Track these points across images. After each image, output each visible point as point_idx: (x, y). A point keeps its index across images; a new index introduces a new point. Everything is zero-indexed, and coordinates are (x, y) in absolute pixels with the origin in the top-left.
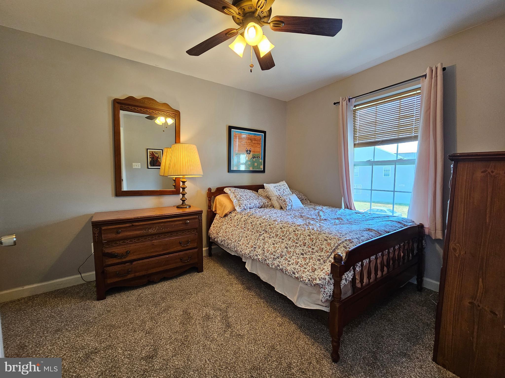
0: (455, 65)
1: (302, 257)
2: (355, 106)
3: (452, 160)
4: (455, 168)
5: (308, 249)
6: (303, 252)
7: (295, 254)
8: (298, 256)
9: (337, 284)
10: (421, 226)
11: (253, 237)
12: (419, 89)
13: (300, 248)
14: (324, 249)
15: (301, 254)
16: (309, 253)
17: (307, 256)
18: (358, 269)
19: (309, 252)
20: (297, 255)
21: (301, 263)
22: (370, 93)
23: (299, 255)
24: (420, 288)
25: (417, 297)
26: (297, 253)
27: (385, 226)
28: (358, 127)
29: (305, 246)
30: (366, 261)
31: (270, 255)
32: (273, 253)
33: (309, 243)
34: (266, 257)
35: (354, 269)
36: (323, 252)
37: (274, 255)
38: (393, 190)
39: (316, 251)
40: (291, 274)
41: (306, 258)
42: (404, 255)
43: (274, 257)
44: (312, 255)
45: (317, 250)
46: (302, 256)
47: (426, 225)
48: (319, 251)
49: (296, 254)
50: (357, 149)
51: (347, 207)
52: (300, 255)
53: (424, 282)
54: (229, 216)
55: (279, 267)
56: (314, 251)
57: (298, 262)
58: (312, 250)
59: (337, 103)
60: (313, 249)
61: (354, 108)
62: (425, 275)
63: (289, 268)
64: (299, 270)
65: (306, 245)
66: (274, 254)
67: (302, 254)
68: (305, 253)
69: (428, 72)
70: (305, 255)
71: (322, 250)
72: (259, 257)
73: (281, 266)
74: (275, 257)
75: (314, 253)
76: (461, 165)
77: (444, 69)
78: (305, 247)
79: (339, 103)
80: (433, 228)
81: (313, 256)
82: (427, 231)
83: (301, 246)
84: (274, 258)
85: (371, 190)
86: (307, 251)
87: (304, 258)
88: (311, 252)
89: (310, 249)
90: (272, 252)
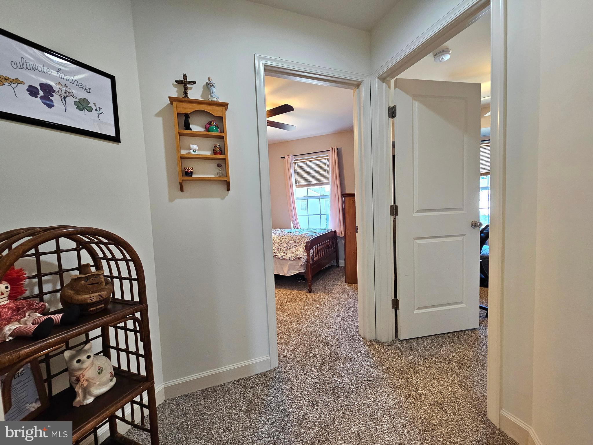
0: (341, 148)
2: (294, 160)
3: (343, 196)
4: (345, 199)
9: (308, 254)
10: (335, 232)
12: (327, 156)
18: (314, 249)
22: (303, 154)
24: (338, 266)
25: (337, 269)
27: (321, 231)
28: (297, 174)
30: (316, 246)
35: (313, 249)
38: (320, 214)
42: (330, 246)
47: (337, 231)
50: (297, 189)
51: (295, 227)
53: (339, 263)
59: (283, 157)
61: (294, 162)
62: (339, 259)
69: (331, 149)
76: (346, 198)
77: (337, 149)
79: (285, 157)
80: (340, 232)
82: (338, 235)
85: (308, 215)
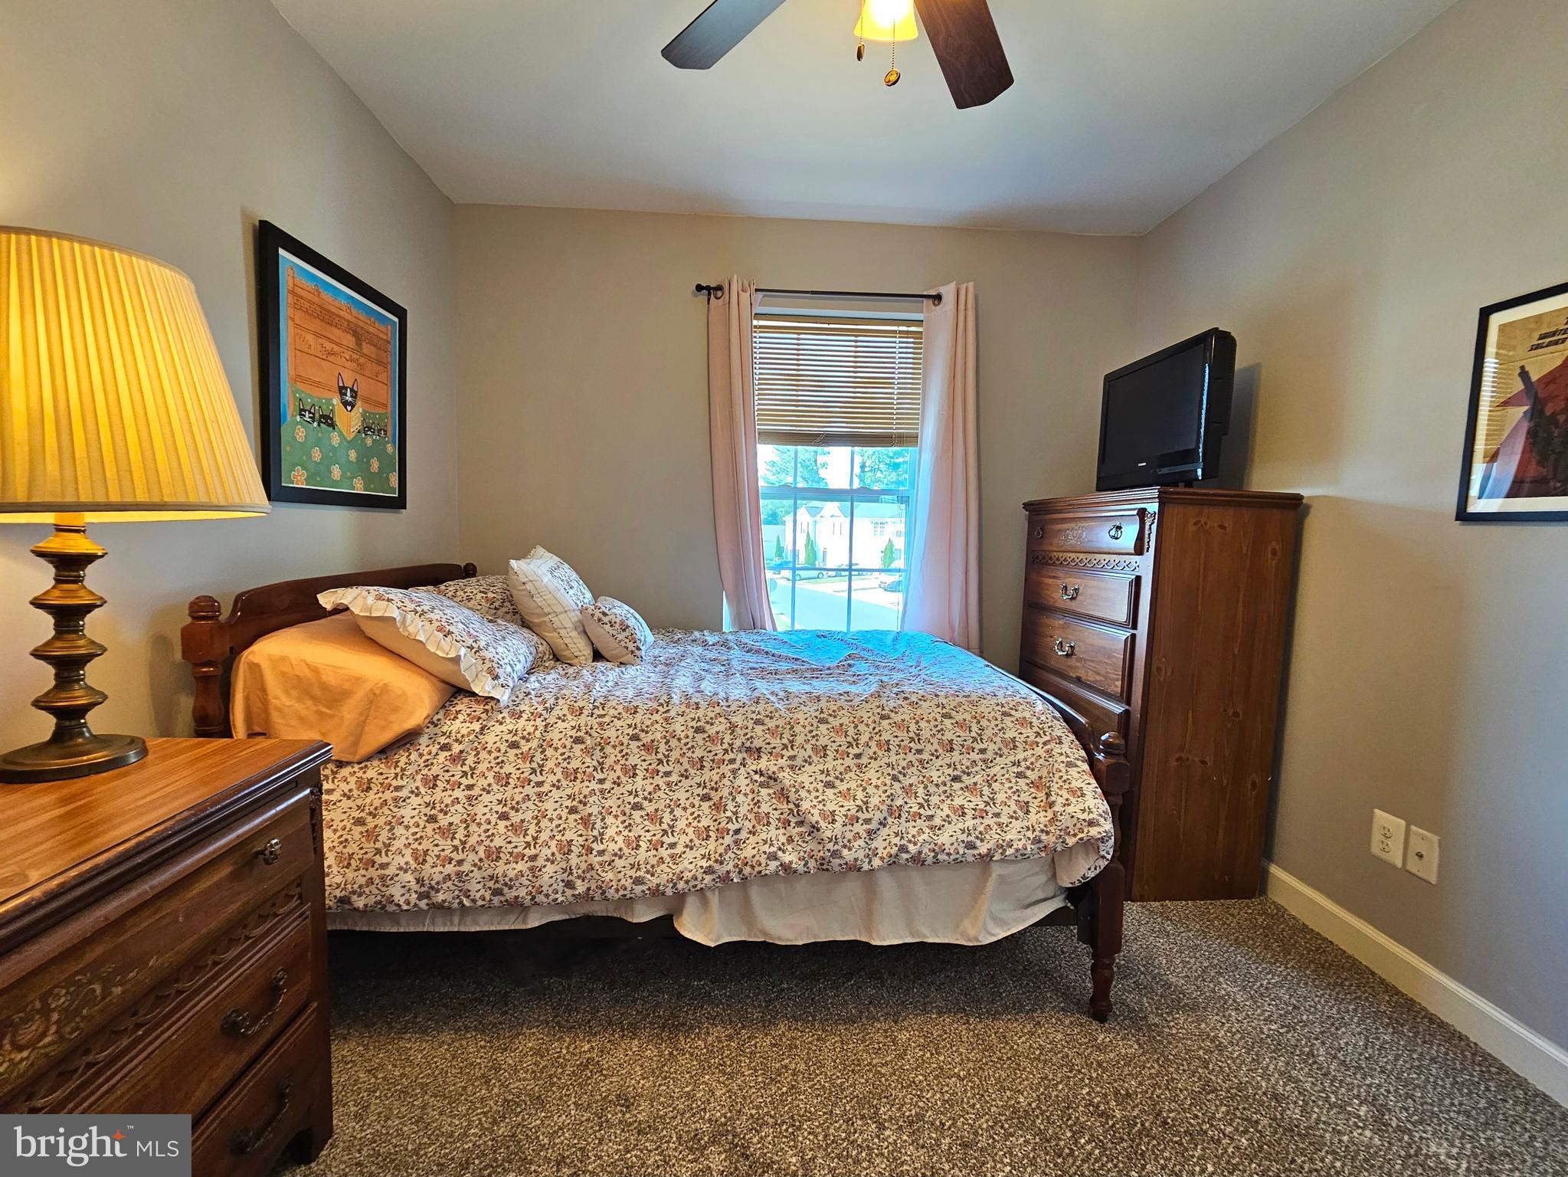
1: (962, 789)
5: (968, 756)
6: (956, 773)
7: (932, 789)
8: (945, 788)
11: (681, 795)
13: (939, 762)
14: (1017, 739)
15: (952, 780)
16: (977, 769)
17: (974, 780)
19: (977, 765)
20: (942, 788)
21: (972, 805)
23: (945, 785)
26: (939, 783)
29: (952, 750)
31: (849, 827)
32: (860, 814)
33: (962, 739)
34: (836, 843)
36: (1020, 750)
37: (868, 821)
39: (996, 754)
40: (961, 852)
41: (975, 784)
43: (868, 827)
44: (988, 770)
45: (996, 750)
46: (957, 786)
48: (1005, 750)
49: (937, 785)
51: (751, 624)
52: (948, 785)
54: (424, 740)
55: (908, 852)
56: (989, 755)
57: (963, 808)
58: (980, 756)
60: (983, 751)
63: (944, 838)
64: (981, 829)
65: (954, 746)
66: (862, 816)
67: (956, 779)
68: (964, 772)
70: (964, 777)
71: (1013, 744)
72: (786, 858)
73: (912, 848)
74: (874, 825)
75: (992, 761)
78: (956, 753)
81: (992, 772)
83: (937, 757)
84: (869, 832)
86: (968, 764)
87: (967, 787)
88: (981, 763)
89: (974, 756)
90: (853, 812)
